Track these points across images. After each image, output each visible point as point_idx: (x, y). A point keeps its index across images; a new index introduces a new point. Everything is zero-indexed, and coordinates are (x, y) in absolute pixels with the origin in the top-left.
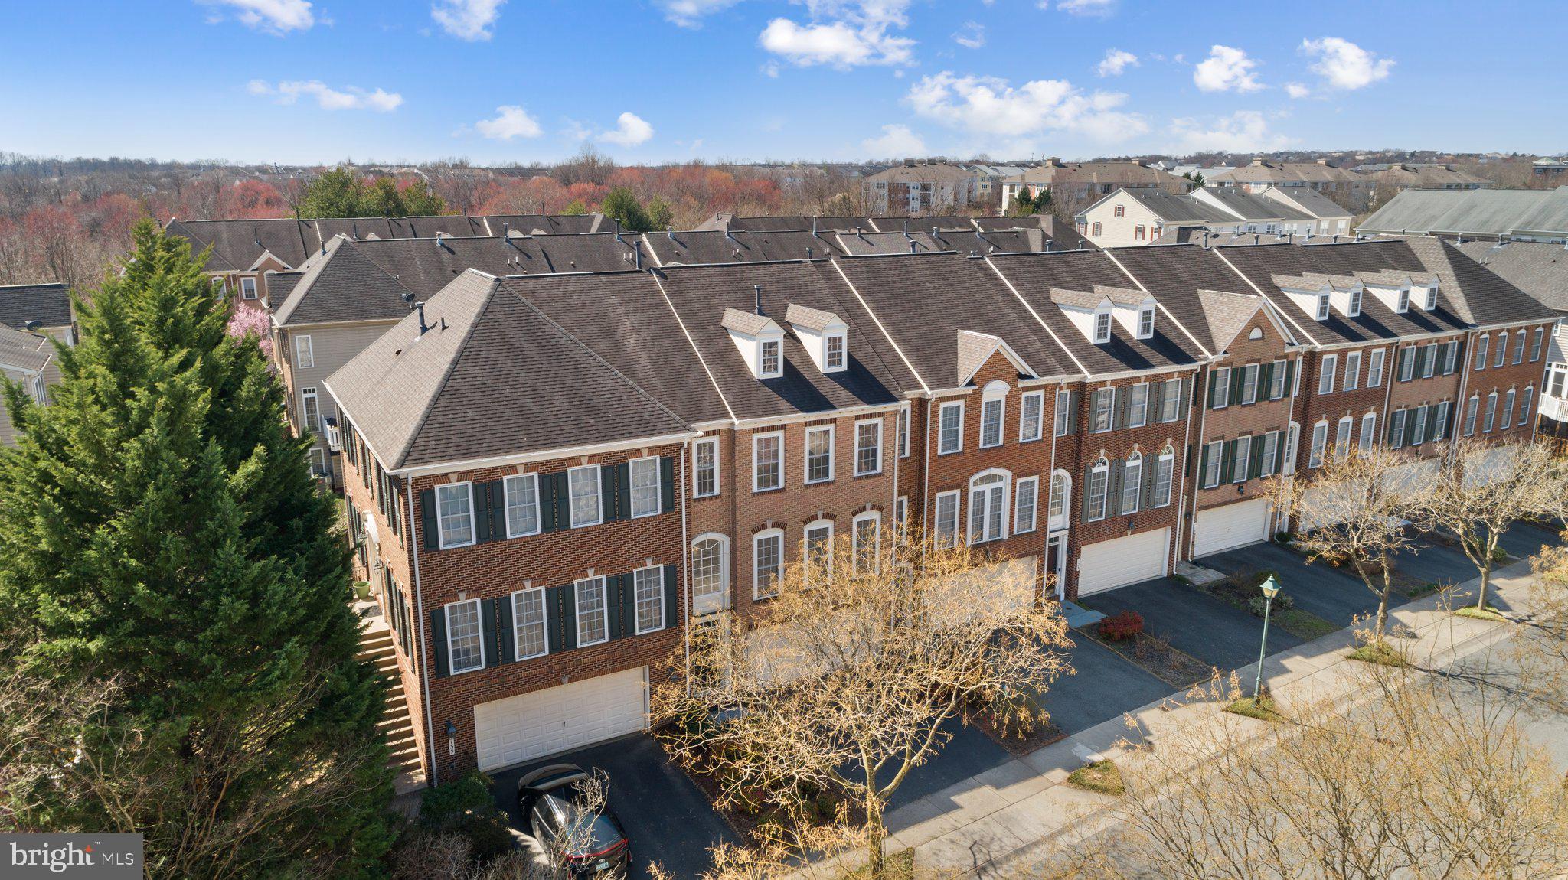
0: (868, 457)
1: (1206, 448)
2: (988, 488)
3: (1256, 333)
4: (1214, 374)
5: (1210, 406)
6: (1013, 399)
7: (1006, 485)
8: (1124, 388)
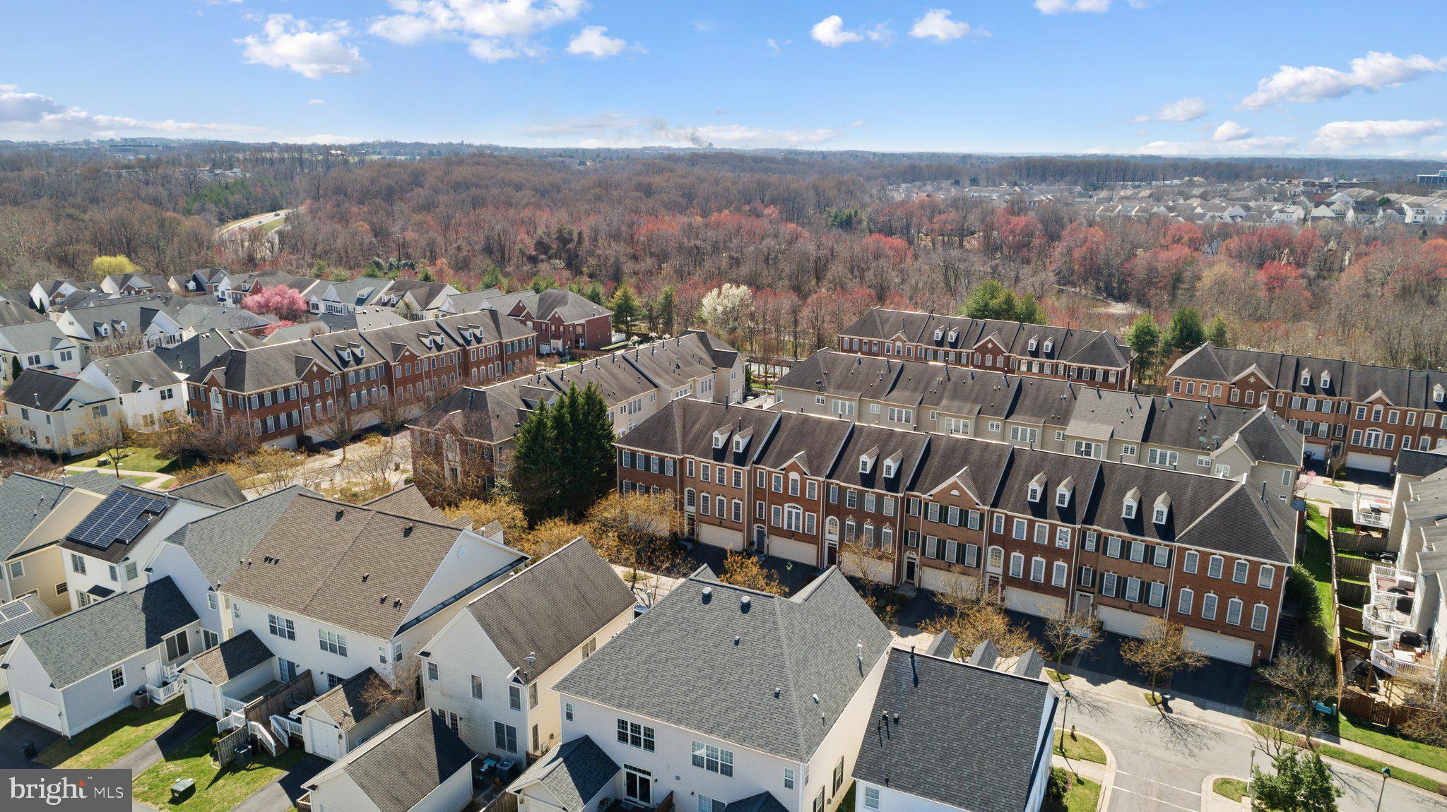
0: (738, 483)
1: (924, 538)
2: (794, 511)
3: (955, 492)
4: (927, 505)
5: (926, 517)
6: (803, 481)
7: (801, 512)
8: (861, 495)
